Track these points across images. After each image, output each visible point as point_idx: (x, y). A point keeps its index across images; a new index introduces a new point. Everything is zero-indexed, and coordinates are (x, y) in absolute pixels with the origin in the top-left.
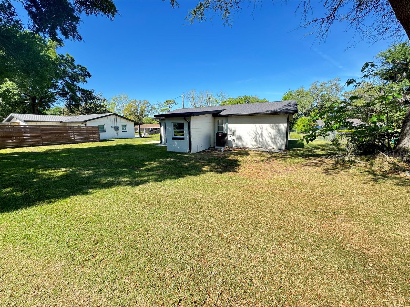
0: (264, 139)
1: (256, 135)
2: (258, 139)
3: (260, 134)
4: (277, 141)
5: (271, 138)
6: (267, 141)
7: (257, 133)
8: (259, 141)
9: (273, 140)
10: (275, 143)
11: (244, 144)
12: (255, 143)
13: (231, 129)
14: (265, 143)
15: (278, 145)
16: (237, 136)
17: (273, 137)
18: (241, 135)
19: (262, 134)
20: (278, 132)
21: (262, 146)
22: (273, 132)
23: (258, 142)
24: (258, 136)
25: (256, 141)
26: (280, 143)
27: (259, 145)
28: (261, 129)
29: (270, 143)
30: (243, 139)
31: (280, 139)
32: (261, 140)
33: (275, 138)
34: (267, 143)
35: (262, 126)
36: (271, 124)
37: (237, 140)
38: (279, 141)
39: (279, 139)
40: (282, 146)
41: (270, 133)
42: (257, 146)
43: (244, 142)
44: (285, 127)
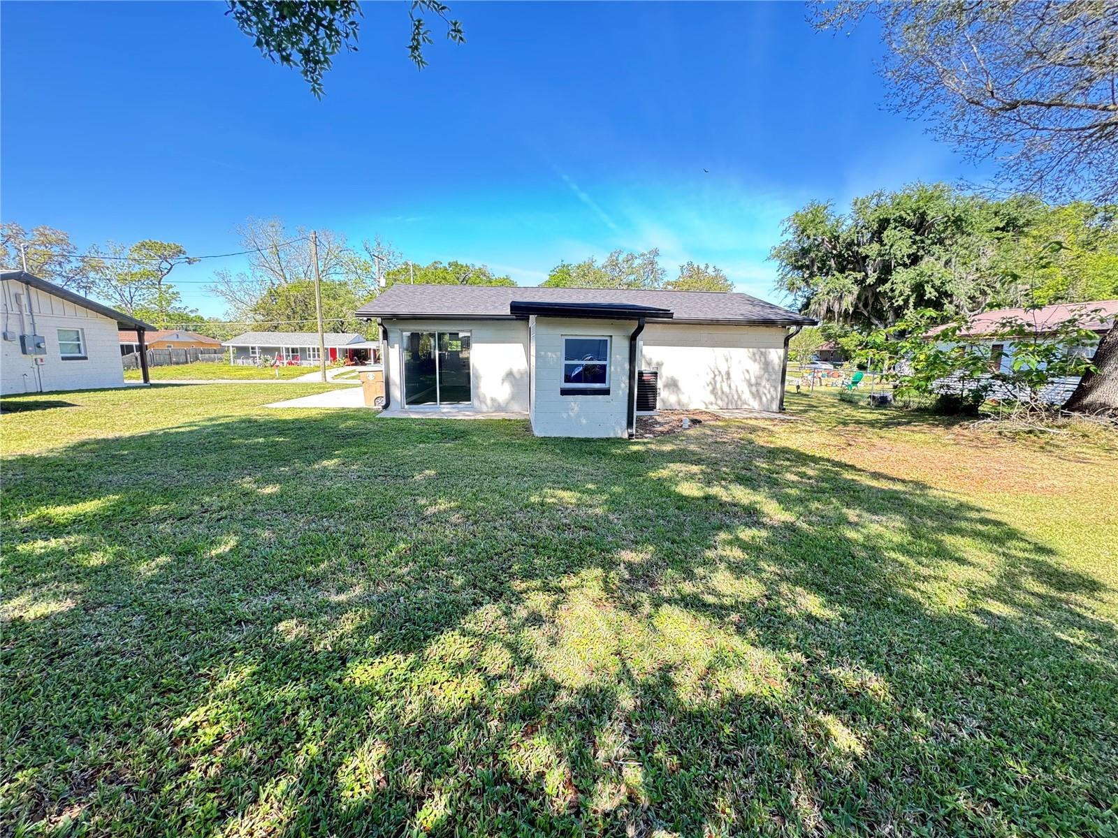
0: (733, 387)
1: (715, 376)
2: (718, 386)
3: (723, 373)
4: (762, 390)
5: (750, 385)
6: (740, 392)
7: (717, 373)
8: (723, 392)
9: (754, 389)
10: (757, 395)
11: (684, 399)
12: (712, 398)
13: (651, 359)
14: (736, 397)
15: (764, 399)
16: (667, 378)
17: (753, 381)
18: (677, 377)
19: (728, 374)
20: (764, 369)
21: (727, 404)
22: (755, 368)
23: (720, 392)
24: (718, 379)
25: (713, 391)
26: (769, 396)
27: (720, 402)
28: (727, 360)
29: (747, 396)
30: (680, 384)
31: (768, 386)
32: (726, 389)
33: (757, 384)
34: (739, 397)
35: (729, 353)
36: (751, 350)
37: (666, 389)
38: (766, 392)
39: (765, 387)
40: (771, 402)
41: (748, 371)
42: (716, 404)
43: (683, 393)
44: (780, 358)
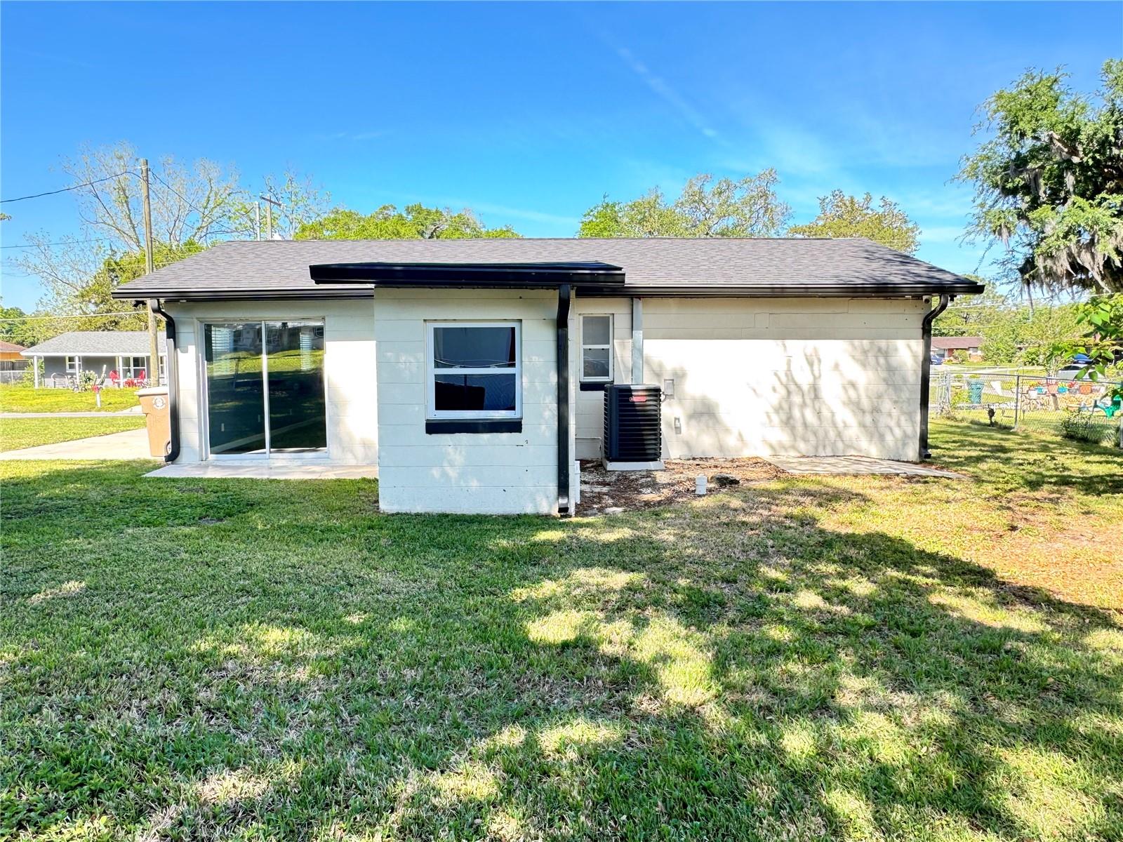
0: (825, 413)
1: (789, 393)
2: (796, 413)
3: (805, 388)
4: (884, 420)
5: (856, 406)
6: (840, 425)
7: (792, 388)
8: (805, 425)
9: (868, 419)
10: (875, 433)
11: (731, 441)
12: (783, 437)
13: (661, 366)
14: (832, 434)
15: (889, 439)
16: (694, 399)
17: (866, 403)
18: (713, 396)
19: (815, 389)
20: (885, 380)
21: (816, 448)
22: (866, 379)
23: (800, 429)
24: (797, 399)
25: (788, 422)
26: (898, 432)
27: (802, 446)
28: (811, 364)
29: (853, 431)
30: (722, 413)
31: (895, 412)
32: (810, 417)
33: (876, 410)
34: (839, 434)
35: (815, 350)
36: (856, 342)
37: (693, 422)
38: (892, 423)
39: (890, 415)
40: (904, 445)
41: (853, 385)
42: (794, 447)
43: (727, 430)
44: (915, 356)
